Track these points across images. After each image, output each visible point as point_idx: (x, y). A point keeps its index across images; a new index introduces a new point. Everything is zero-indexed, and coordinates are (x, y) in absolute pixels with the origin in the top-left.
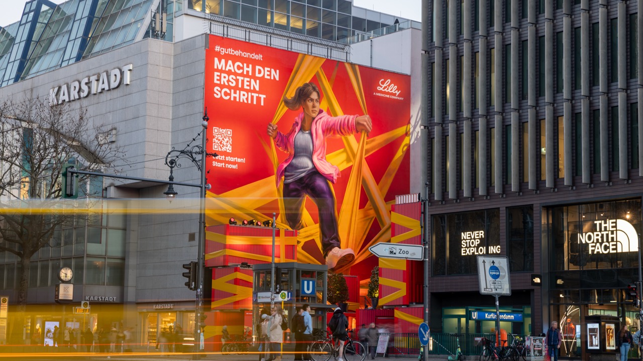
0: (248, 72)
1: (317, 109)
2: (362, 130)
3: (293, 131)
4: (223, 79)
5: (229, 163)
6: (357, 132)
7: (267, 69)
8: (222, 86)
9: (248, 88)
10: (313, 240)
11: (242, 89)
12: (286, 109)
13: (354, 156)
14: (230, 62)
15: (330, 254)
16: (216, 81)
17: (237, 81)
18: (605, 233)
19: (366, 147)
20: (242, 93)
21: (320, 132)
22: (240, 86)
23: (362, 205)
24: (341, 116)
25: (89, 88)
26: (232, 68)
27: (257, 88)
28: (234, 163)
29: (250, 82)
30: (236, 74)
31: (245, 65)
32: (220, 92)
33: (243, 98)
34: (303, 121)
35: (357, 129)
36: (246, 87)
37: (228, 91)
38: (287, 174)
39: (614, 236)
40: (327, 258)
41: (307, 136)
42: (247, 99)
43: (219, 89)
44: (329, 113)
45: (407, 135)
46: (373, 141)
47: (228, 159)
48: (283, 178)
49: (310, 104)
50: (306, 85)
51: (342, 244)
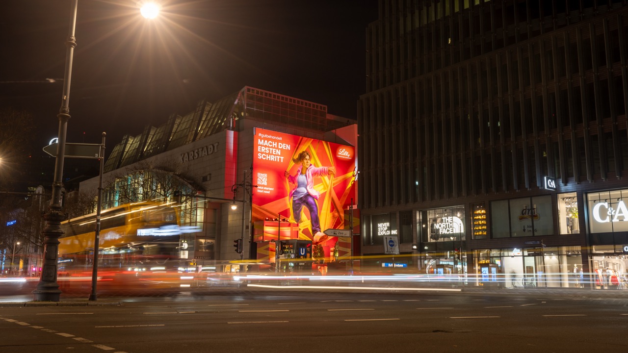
0: (275, 146)
1: (309, 164)
2: (331, 174)
3: (297, 174)
4: (262, 150)
5: (266, 190)
6: (329, 175)
7: (284, 144)
10: (307, 228)
11: (272, 154)
12: (294, 163)
13: (327, 186)
14: (266, 141)
15: (316, 235)
16: (259, 150)
18: (447, 224)
19: (333, 182)
20: (272, 156)
21: (310, 175)
22: (271, 153)
23: (332, 210)
24: (320, 167)
25: (198, 154)
26: (267, 144)
27: (279, 154)
28: (268, 190)
29: (276, 151)
30: (269, 147)
31: (273, 142)
32: (261, 156)
33: (272, 158)
34: (302, 169)
35: (328, 173)
36: (274, 153)
37: (265, 155)
38: (294, 195)
39: (452, 225)
40: (314, 237)
41: (304, 177)
42: (274, 159)
43: (261, 154)
44: (315, 166)
45: (353, 176)
46: (337, 179)
47: (265, 188)
48: (292, 197)
49: (305, 161)
50: (304, 152)
51: (322, 230)
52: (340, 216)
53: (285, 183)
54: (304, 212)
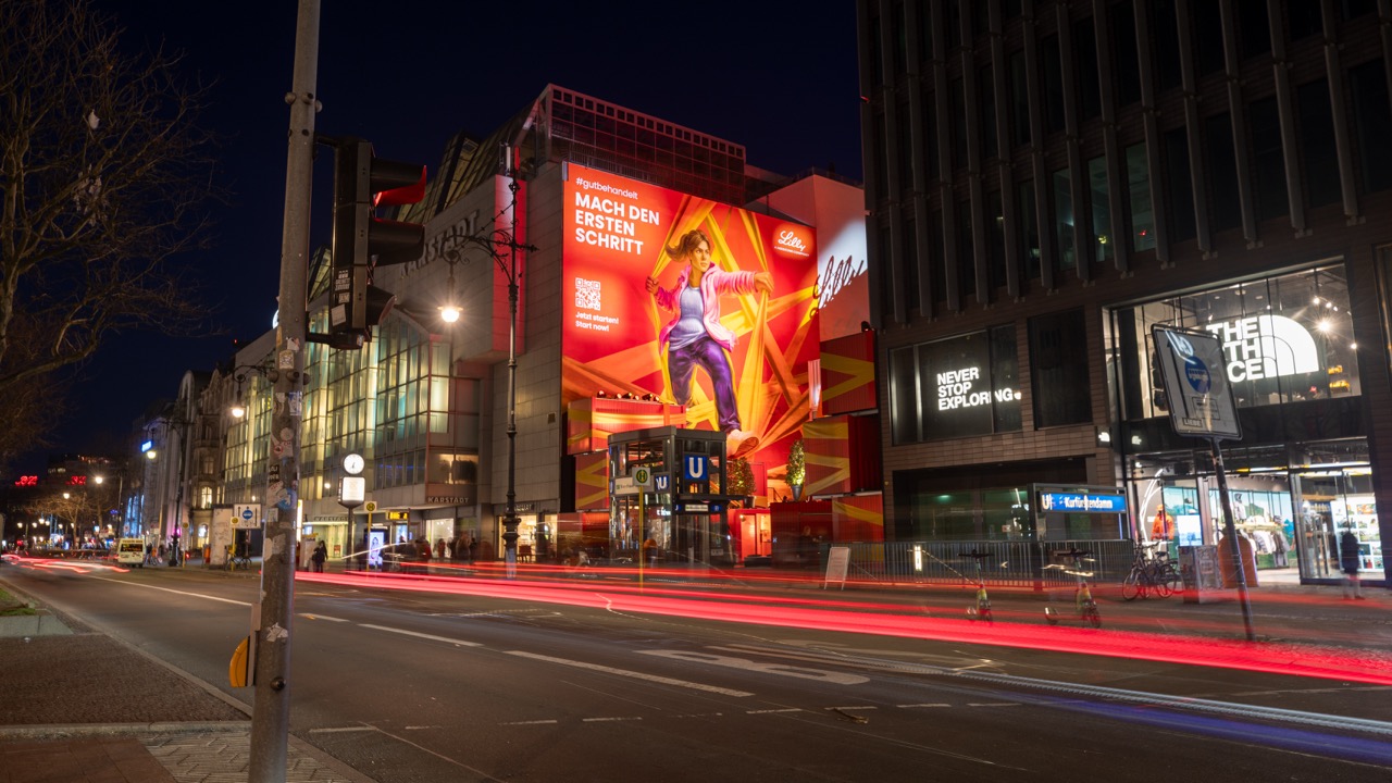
0: (619, 212)
1: (707, 262)
2: (762, 289)
3: (679, 287)
4: (587, 220)
5: (598, 323)
6: (757, 291)
7: (643, 210)
8: (587, 228)
9: (620, 232)
11: (613, 232)
12: (669, 259)
13: (754, 319)
14: (596, 199)
15: (729, 438)
16: (578, 221)
17: (606, 222)
19: (767, 310)
20: (613, 237)
21: (712, 289)
22: (610, 229)
23: (766, 378)
24: (735, 272)
26: (598, 206)
27: (632, 234)
28: (605, 324)
29: (622, 225)
30: (604, 214)
31: (616, 204)
32: (584, 235)
33: (613, 243)
34: (691, 275)
35: (755, 287)
36: (617, 231)
37: (595, 235)
38: (672, 339)
39: (1256, 347)
40: (725, 442)
41: (695, 293)
42: (619, 245)
43: (583, 231)
44: (722, 267)
45: (815, 297)
46: (776, 302)
47: (596, 318)
48: (668, 343)
49: (698, 255)
50: (693, 233)
51: (743, 426)
52: (786, 392)
53: (646, 307)
54: (698, 380)
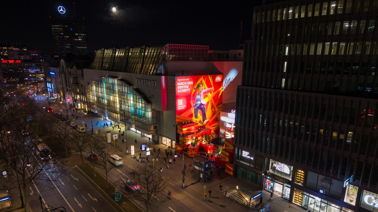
0: (186, 84)
1: (202, 89)
3: (196, 96)
4: (180, 87)
5: (182, 107)
6: (211, 92)
7: (190, 82)
8: (180, 89)
10: (201, 120)
11: (185, 89)
13: (210, 98)
14: (181, 83)
15: (204, 122)
16: (178, 88)
17: (183, 87)
18: (281, 166)
19: (213, 95)
20: (184, 89)
21: (202, 94)
23: (212, 109)
25: (146, 83)
27: (188, 87)
28: (183, 107)
29: (186, 86)
30: (183, 85)
31: (185, 82)
32: (179, 91)
34: (199, 92)
36: (185, 88)
41: (199, 96)
42: (186, 91)
44: (204, 89)
45: (222, 89)
48: (194, 107)
49: (200, 88)
50: (199, 83)
51: (207, 119)
52: (215, 110)
53: (190, 102)
